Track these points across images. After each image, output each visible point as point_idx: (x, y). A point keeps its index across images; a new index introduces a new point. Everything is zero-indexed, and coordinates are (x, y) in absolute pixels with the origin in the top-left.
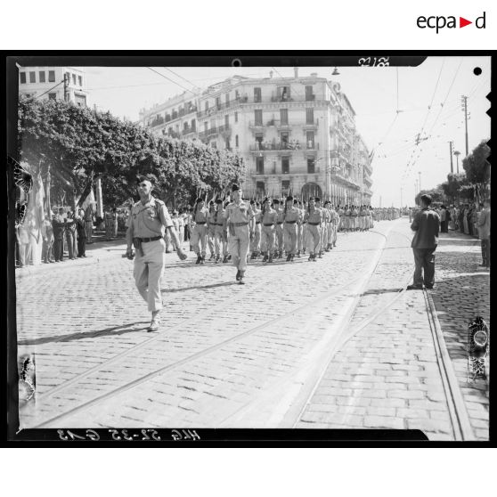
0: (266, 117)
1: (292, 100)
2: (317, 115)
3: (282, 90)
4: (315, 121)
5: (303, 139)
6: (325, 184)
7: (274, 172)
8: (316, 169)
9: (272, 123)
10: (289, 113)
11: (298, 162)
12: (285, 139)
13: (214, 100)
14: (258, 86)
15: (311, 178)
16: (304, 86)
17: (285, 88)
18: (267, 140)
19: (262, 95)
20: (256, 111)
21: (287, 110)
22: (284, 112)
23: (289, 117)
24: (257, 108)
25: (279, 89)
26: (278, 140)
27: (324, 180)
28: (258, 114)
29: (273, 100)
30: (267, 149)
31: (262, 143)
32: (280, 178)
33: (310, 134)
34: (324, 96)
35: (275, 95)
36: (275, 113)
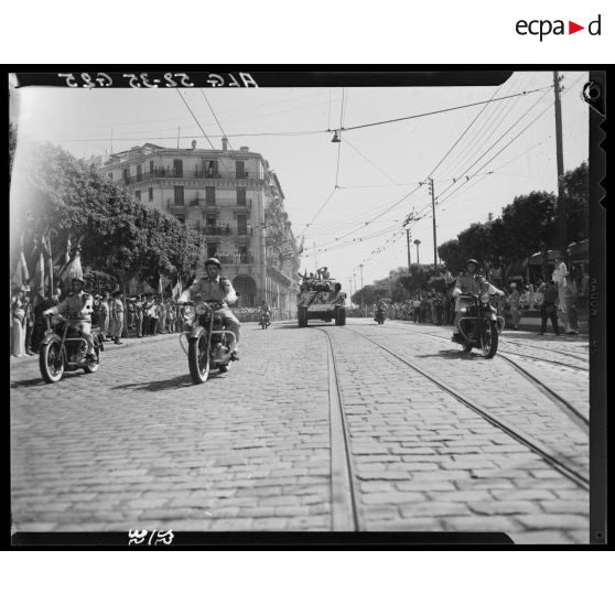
0: (189, 195)
1: (220, 177)
2: (250, 195)
4: (248, 203)
5: (234, 225)
6: (261, 276)
9: (196, 202)
10: (217, 192)
12: (211, 221)
13: (121, 172)
14: (179, 158)
15: (243, 270)
16: (234, 162)
19: (184, 169)
20: (176, 188)
21: (213, 188)
22: (211, 191)
23: (217, 197)
24: (177, 184)
25: (204, 163)
26: (204, 224)
27: (259, 271)
28: (179, 191)
29: (197, 175)
33: (243, 217)
34: (258, 174)
35: (199, 169)
36: (200, 191)
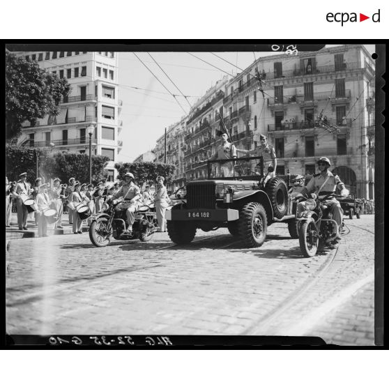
0: (288, 93)
1: (318, 72)
2: (349, 86)
3: (306, 62)
4: (347, 93)
5: (332, 116)
6: (361, 167)
7: (295, 154)
8: (348, 150)
9: (294, 99)
10: (315, 87)
11: (325, 142)
12: (309, 117)
14: (279, 61)
15: (341, 161)
16: (333, 56)
17: (310, 60)
18: (288, 119)
19: (283, 69)
20: (276, 88)
21: (312, 84)
22: (309, 87)
23: (314, 91)
24: (277, 85)
25: (302, 61)
27: (359, 163)
28: (278, 90)
29: (296, 73)
30: (288, 129)
31: (283, 122)
32: (302, 161)
33: (341, 110)
34: (359, 63)
35: (298, 68)
36: (297, 88)
